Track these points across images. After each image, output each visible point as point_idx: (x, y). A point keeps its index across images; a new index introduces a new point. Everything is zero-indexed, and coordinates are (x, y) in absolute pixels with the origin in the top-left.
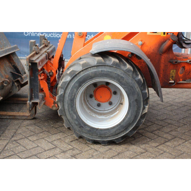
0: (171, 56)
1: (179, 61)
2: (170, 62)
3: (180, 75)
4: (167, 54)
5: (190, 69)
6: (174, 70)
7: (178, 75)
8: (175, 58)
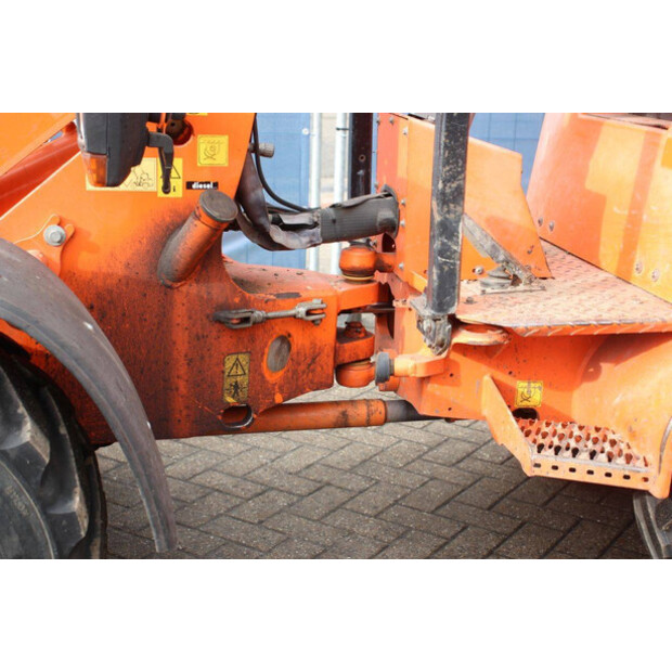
0: (216, 291)
1: (258, 314)
2: (219, 321)
3: (273, 377)
4: (198, 281)
5: (313, 344)
6: (241, 357)
7: (263, 377)
8: (237, 300)
